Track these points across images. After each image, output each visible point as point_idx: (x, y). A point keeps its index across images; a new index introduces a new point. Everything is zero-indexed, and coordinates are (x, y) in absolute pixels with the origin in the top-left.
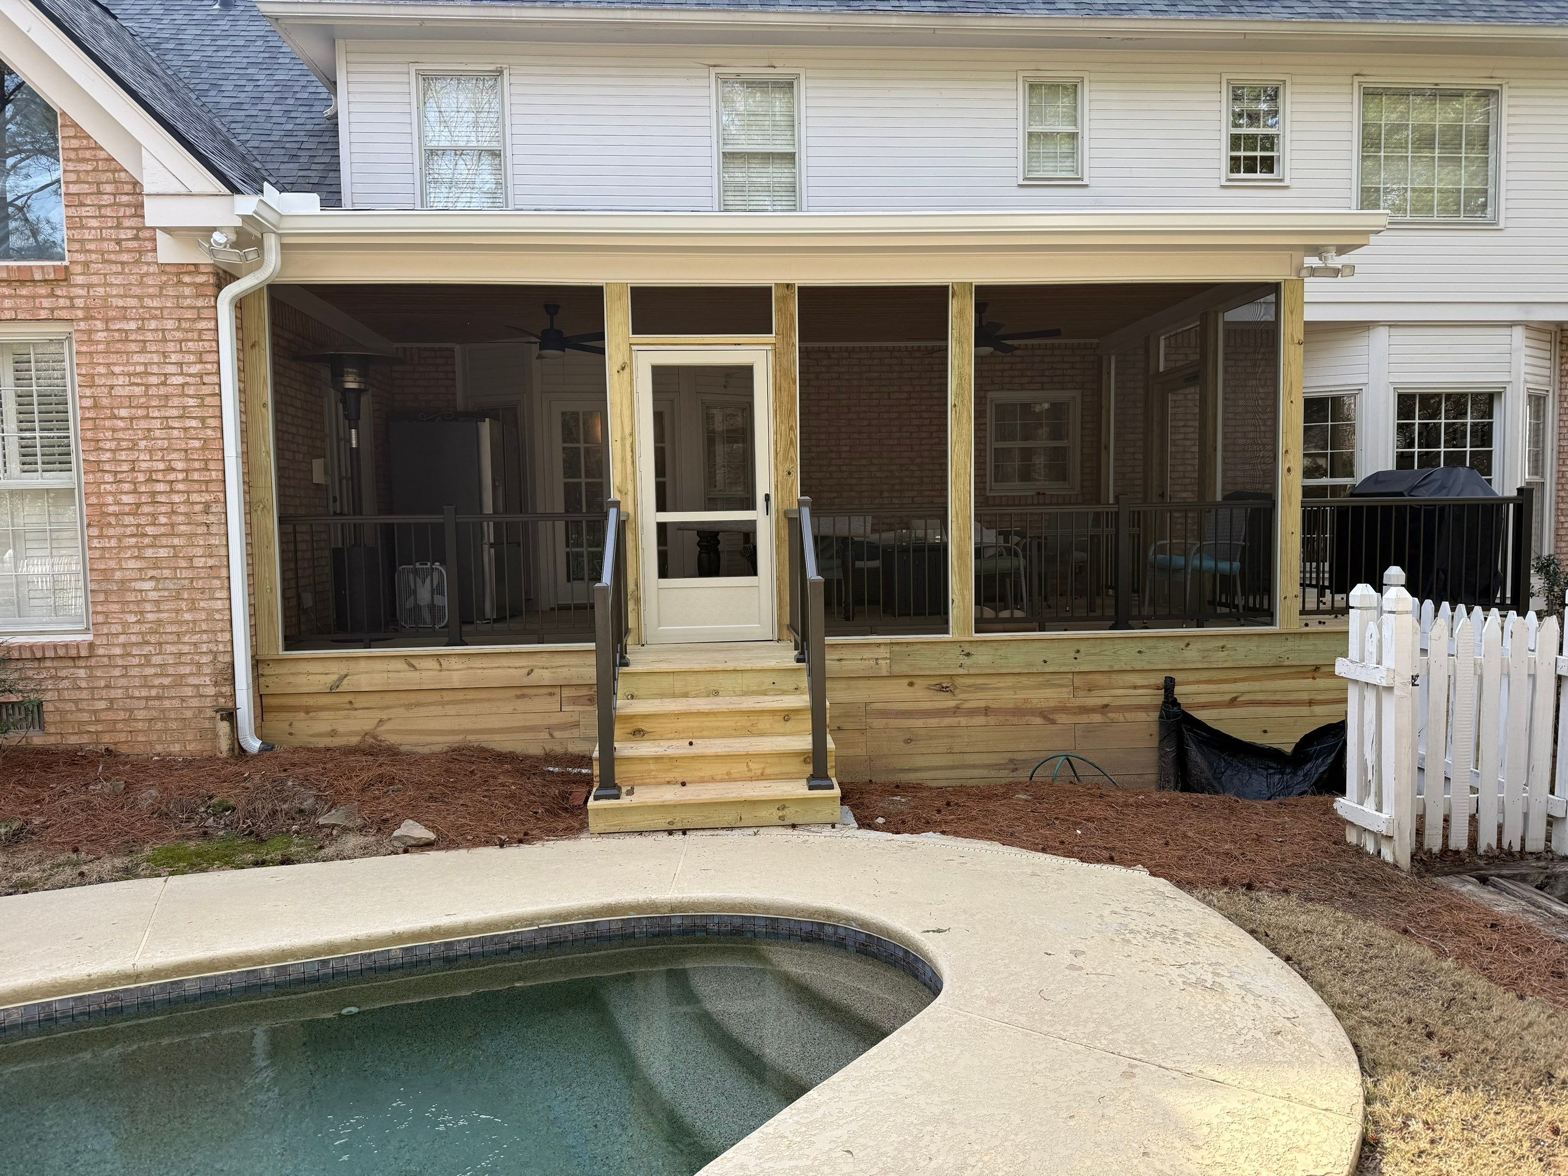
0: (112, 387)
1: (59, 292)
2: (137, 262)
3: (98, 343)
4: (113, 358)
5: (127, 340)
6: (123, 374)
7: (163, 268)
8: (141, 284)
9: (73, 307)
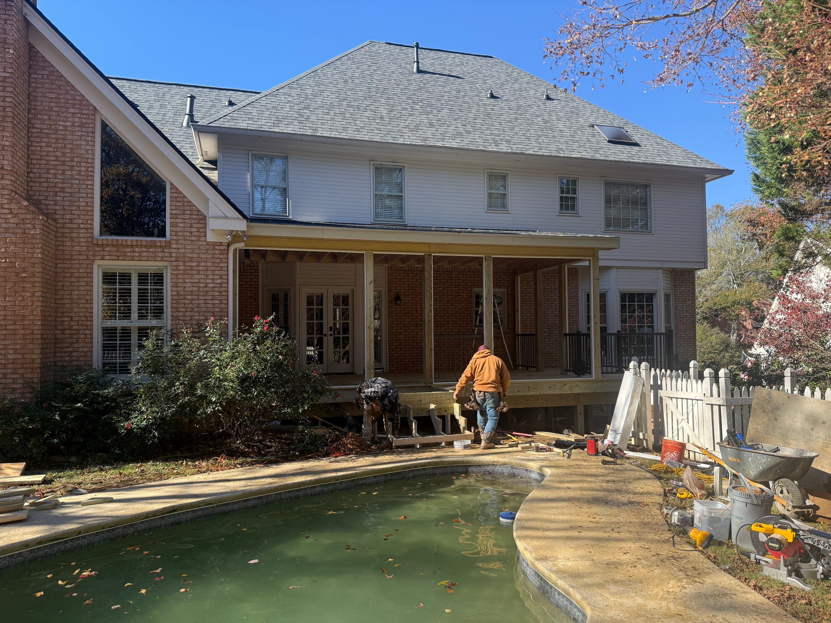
0: (185, 287)
1: (166, 251)
2: (198, 240)
3: (181, 270)
4: (186, 276)
5: (192, 270)
6: (190, 282)
7: (208, 244)
8: (199, 249)
9: (171, 256)
